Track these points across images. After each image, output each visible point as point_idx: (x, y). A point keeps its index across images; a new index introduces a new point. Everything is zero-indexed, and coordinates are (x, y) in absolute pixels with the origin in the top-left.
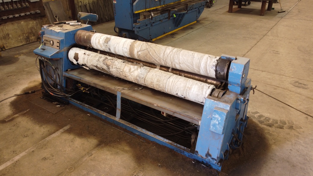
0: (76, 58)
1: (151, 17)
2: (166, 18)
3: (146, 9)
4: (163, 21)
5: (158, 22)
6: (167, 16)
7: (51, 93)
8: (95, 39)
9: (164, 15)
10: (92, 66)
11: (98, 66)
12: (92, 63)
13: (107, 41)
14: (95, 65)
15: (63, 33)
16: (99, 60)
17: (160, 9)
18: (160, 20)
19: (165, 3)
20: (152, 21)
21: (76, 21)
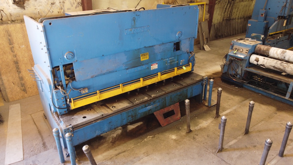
0: (257, 60)
1: (278, 38)
2: (286, 39)
3: (276, 32)
4: (284, 41)
5: (281, 42)
6: (287, 38)
7: (234, 79)
8: (273, 51)
9: (286, 36)
10: (269, 66)
11: (276, 66)
12: (270, 64)
13: (283, 53)
14: (273, 65)
15: (251, 46)
16: (277, 63)
17: (284, 32)
18: (282, 41)
19: (288, 28)
20: (278, 41)
21: (251, 39)
